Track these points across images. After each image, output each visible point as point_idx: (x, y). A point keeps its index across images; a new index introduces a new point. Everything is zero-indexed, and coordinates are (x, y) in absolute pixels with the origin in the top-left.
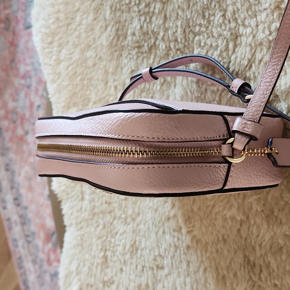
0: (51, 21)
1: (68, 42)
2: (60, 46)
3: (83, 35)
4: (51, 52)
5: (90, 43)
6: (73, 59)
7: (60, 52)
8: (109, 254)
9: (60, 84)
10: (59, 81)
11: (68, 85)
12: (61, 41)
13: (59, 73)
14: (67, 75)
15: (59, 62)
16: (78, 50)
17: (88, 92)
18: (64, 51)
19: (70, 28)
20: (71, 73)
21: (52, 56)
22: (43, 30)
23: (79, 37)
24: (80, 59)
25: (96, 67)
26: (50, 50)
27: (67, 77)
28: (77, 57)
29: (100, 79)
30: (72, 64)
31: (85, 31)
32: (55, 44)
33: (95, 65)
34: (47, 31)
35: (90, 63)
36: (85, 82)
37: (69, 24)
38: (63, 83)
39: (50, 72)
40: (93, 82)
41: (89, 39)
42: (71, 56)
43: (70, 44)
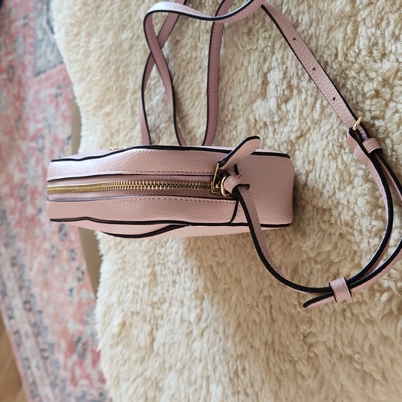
0: (77, 8)
1: (98, 28)
2: (89, 35)
3: (117, 15)
4: (78, 45)
5: (125, 23)
6: (105, 47)
7: (89, 42)
8: (158, 268)
9: (90, 81)
10: (89, 77)
11: (100, 79)
12: (89, 30)
13: (89, 68)
14: (98, 68)
15: (87, 54)
16: (111, 34)
17: (125, 82)
18: (94, 40)
19: (100, 10)
20: (103, 65)
21: (79, 50)
22: (68, 20)
23: (111, 18)
24: (113, 44)
25: (134, 49)
26: (77, 43)
27: (99, 70)
28: (110, 43)
29: (139, 63)
30: (104, 53)
31: (119, 10)
32: (83, 34)
33: (131, 47)
34: (73, 21)
35: (126, 46)
36: (121, 71)
37: (98, 7)
38: (93, 79)
39: (77, 69)
40: (131, 68)
41: (123, 19)
42: (103, 43)
43: (101, 30)
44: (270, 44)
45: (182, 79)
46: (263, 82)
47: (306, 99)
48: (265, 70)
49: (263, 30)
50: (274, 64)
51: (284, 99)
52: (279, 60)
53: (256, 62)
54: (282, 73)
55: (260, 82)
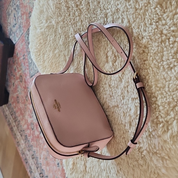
0: (38, 45)
1: (46, 51)
2: (44, 54)
3: (52, 45)
4: (40, 59)
5: (55, 47)
6: (50, 57)
7: (44, 57)
11: (50, 70)
12: (43, 52)
13: (45, 67)
15: (44, 61)
16: (51, 52)
17: (59, 69)
18: (45, 56)
19: (46, 44)
20: (50, 64)
21: (41, 60)
22: (35, 51)
23: (50, 46)
24: (53, 56)
25: (60, 56)
26: (40, 58)
27: (49, 66)
28: (52, 55)
29: (63, 61)
30: (50, 60)
31: (52, 43)
32: (41, 54)
33: (59, 55)
34: (37, 50)
35: (57, 55)
36: (57, 65)
37: (45, 43)
39: (41, 68)
40: (60, 63)
41: (54, 46)
42: (49, 56)
43: (48, 51)
44: (106, 43)
45: (79, 63)
46: (106, 57)
47: (121, 59)
48: (106, 52)
49: (103, 38)
50: (109, 49)
51: (114, 61)
52: (110, 48)
53: (103, 50)
54: (112, 52)
55: (105, 57)
